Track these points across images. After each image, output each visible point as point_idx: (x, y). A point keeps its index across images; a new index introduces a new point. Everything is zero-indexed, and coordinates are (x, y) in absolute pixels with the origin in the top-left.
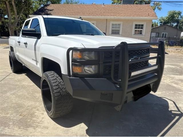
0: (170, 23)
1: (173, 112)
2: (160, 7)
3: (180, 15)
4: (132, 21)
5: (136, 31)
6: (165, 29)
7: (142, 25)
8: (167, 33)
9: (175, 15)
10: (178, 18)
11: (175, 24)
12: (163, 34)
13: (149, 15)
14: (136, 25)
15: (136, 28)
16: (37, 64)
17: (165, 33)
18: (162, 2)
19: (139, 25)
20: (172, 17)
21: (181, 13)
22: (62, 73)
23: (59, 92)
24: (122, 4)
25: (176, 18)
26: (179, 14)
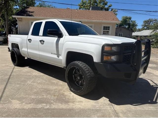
0: (124, 25)
1: (154, 86)
2: (116, 13)
3: (131, 20)
4: (101, 23)
5: (104, 31)
6: (121, 30)
7: (109, 27)
8: (122, 33)
9: (127, 20)
10: (129, 22)
11: (127, 27)
12: (120, 34)
13: (113, 20)
14: (104, 27)
15: (104, 29)
16: (58, 57)
17: (121, 33)
18: (120, 9)
19: (107, 27)
20: (125, 21)
21: (131, 18)
22: (94, 61)
23: (90, 75)
24: (91, 10)
25: (128, 22)
26: (130, 18)
